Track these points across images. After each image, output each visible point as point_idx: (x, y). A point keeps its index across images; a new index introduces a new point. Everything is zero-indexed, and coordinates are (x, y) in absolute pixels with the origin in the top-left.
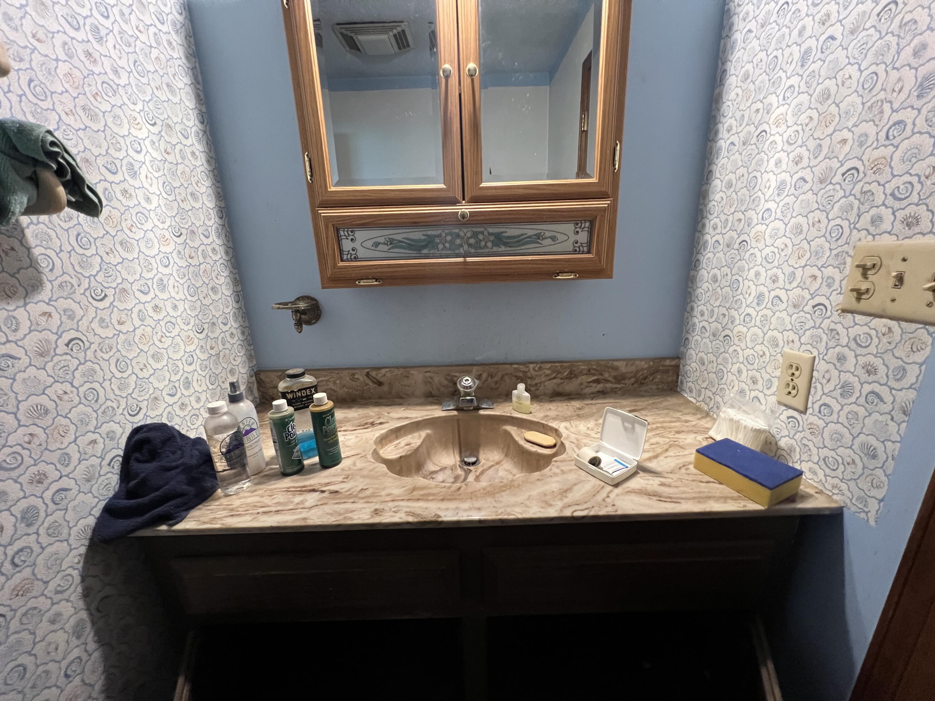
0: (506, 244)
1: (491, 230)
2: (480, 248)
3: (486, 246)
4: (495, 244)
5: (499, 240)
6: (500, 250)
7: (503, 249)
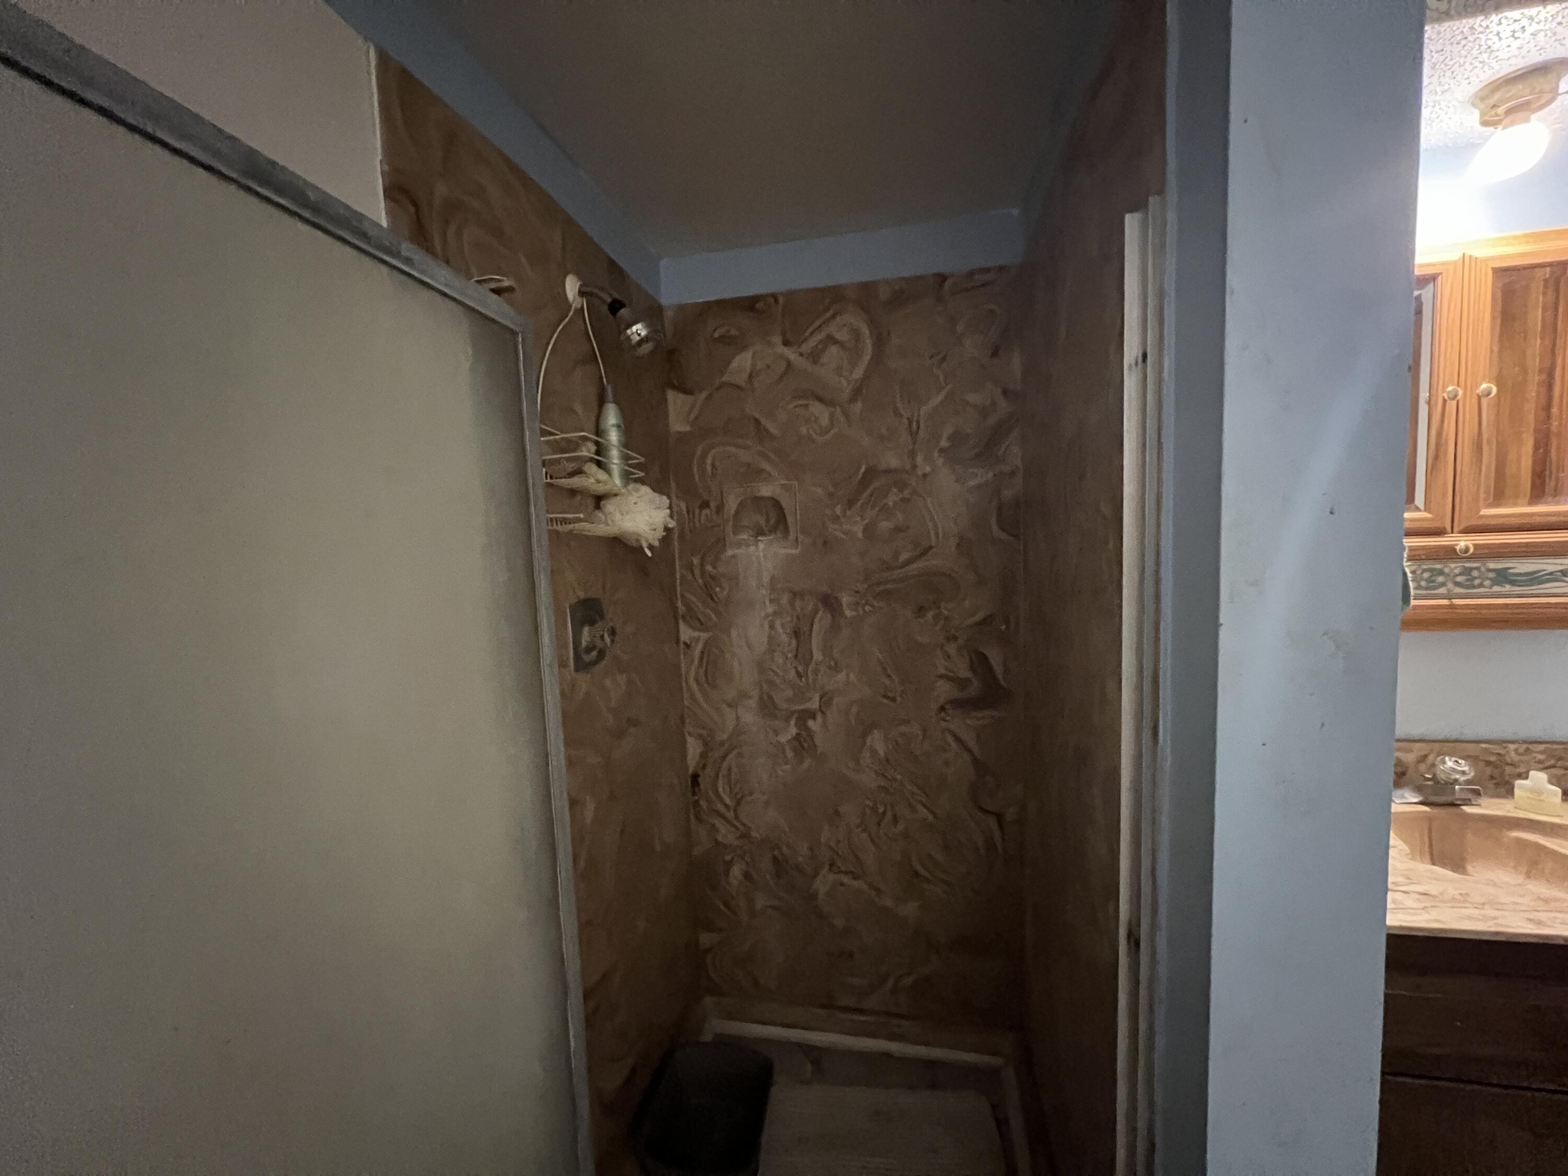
0: (1513, 583)
1: (1492, 565)
2: (1474, 587)
3: (1481, 585)
4: (1495, 582)
5: (1503, 577)
6: (1503, 589)
7: (1508, 588)
